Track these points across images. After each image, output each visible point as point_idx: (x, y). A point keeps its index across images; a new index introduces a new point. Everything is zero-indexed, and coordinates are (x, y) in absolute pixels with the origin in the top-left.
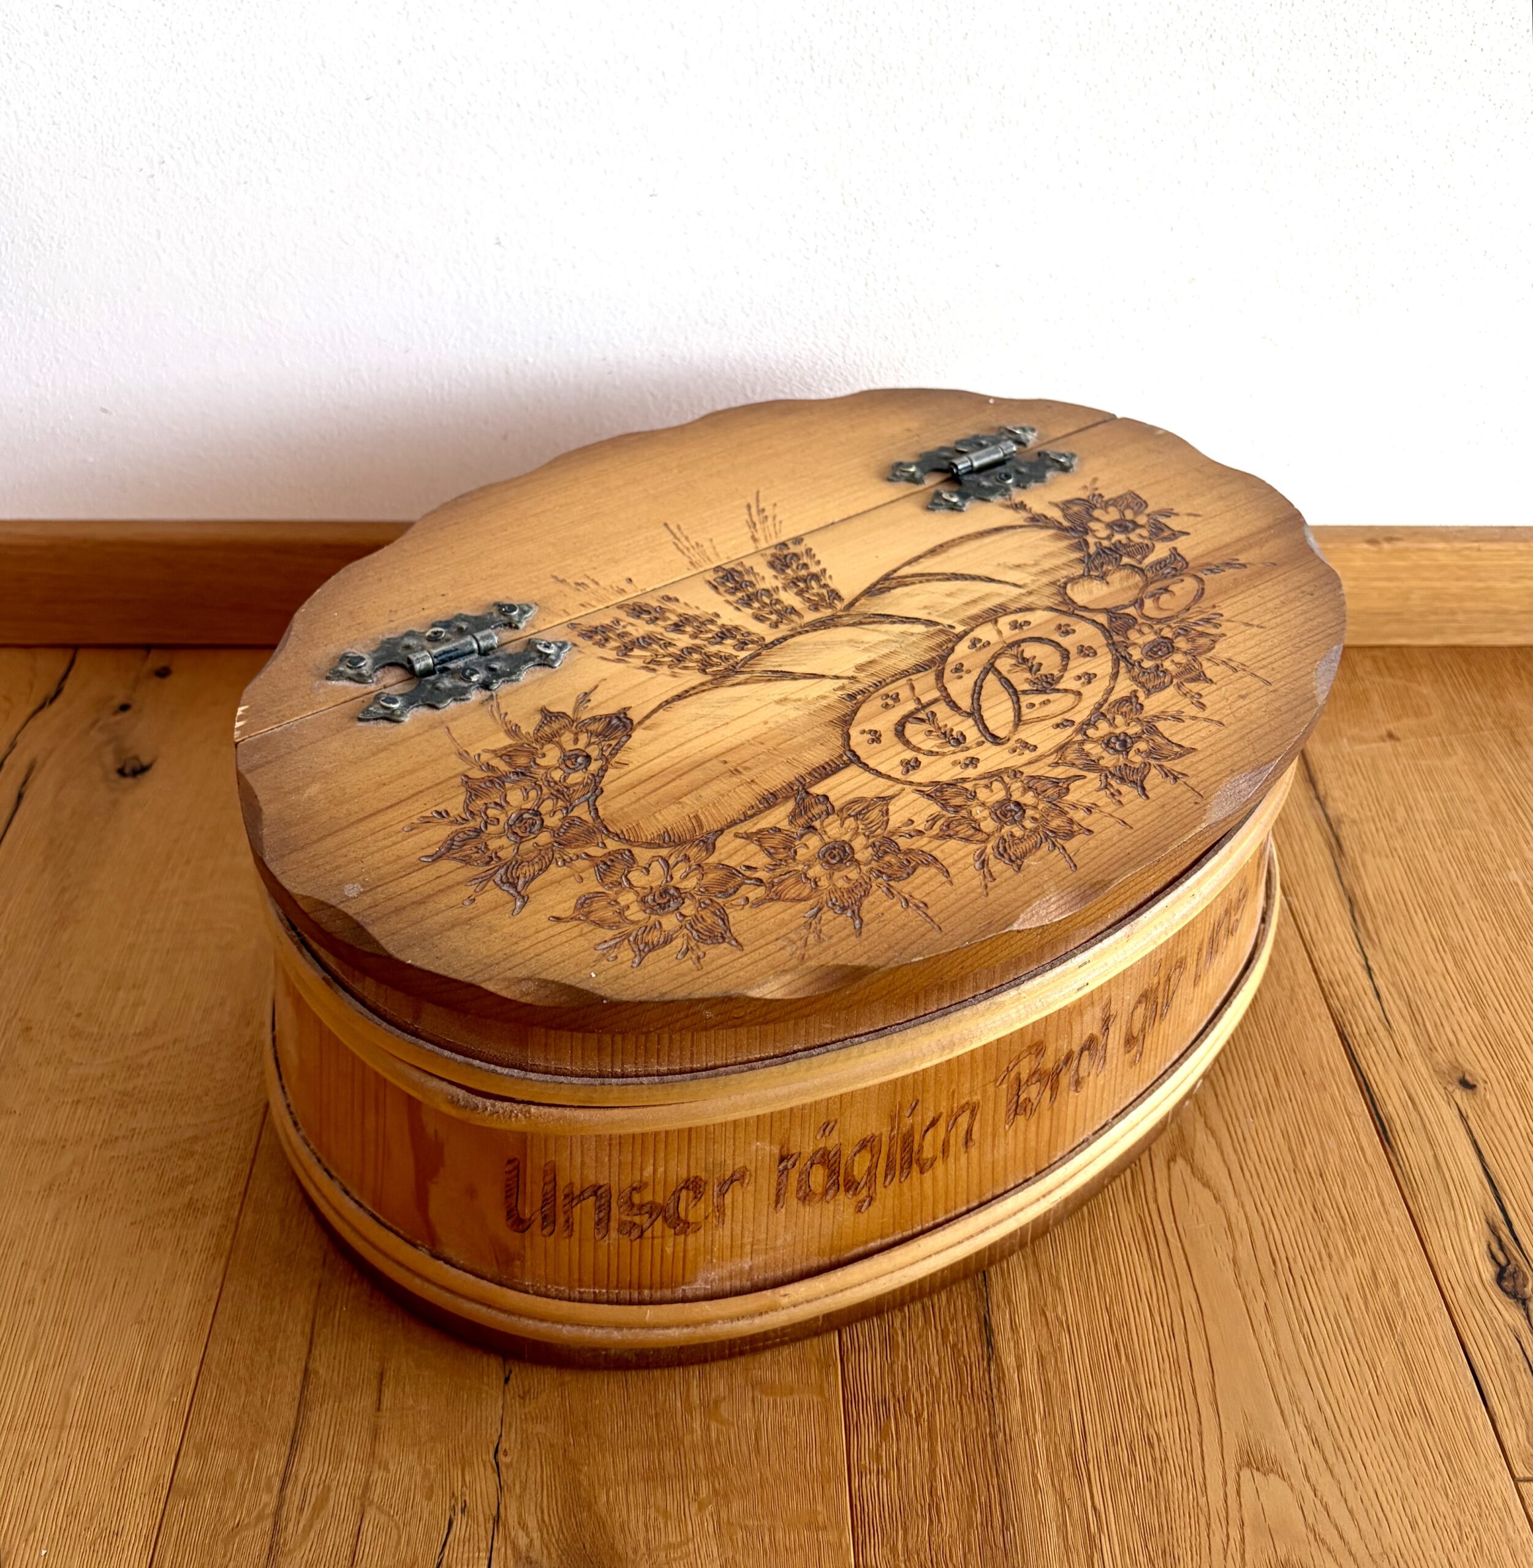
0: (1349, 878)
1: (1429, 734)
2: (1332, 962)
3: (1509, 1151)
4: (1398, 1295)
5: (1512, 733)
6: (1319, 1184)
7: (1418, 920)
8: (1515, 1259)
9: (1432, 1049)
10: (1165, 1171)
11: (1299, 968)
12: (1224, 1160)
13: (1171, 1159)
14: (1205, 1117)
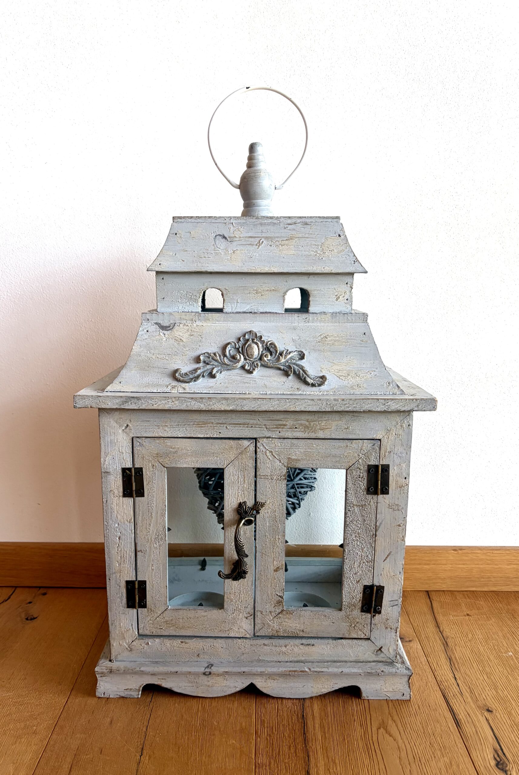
0: (450, 653)
1: (482, 614)
2: (442, 676)
3: (503, 729)
4: (459, 768)
5: (513, 615)
6: (432, 737)
7: (475, 665)
8: (503, 759)
9: (477, 700)
10: (376, 732)
11: (429, 677)
12: (398, 729)
13: (379, 728)
14: (392, 717)
